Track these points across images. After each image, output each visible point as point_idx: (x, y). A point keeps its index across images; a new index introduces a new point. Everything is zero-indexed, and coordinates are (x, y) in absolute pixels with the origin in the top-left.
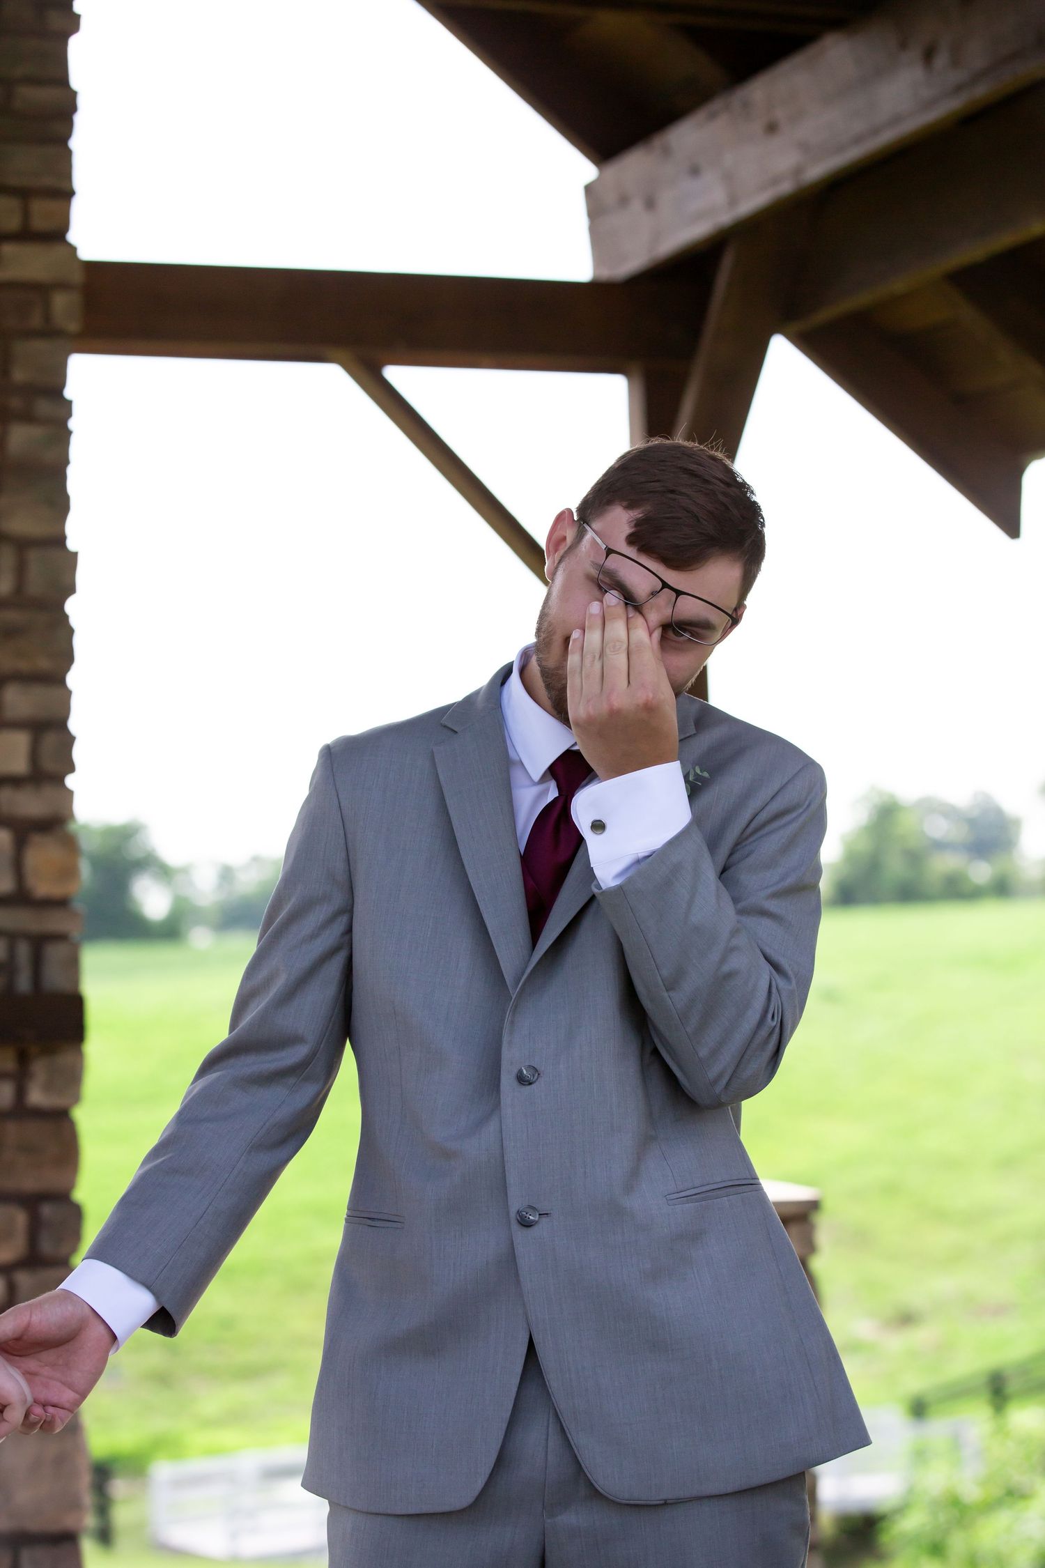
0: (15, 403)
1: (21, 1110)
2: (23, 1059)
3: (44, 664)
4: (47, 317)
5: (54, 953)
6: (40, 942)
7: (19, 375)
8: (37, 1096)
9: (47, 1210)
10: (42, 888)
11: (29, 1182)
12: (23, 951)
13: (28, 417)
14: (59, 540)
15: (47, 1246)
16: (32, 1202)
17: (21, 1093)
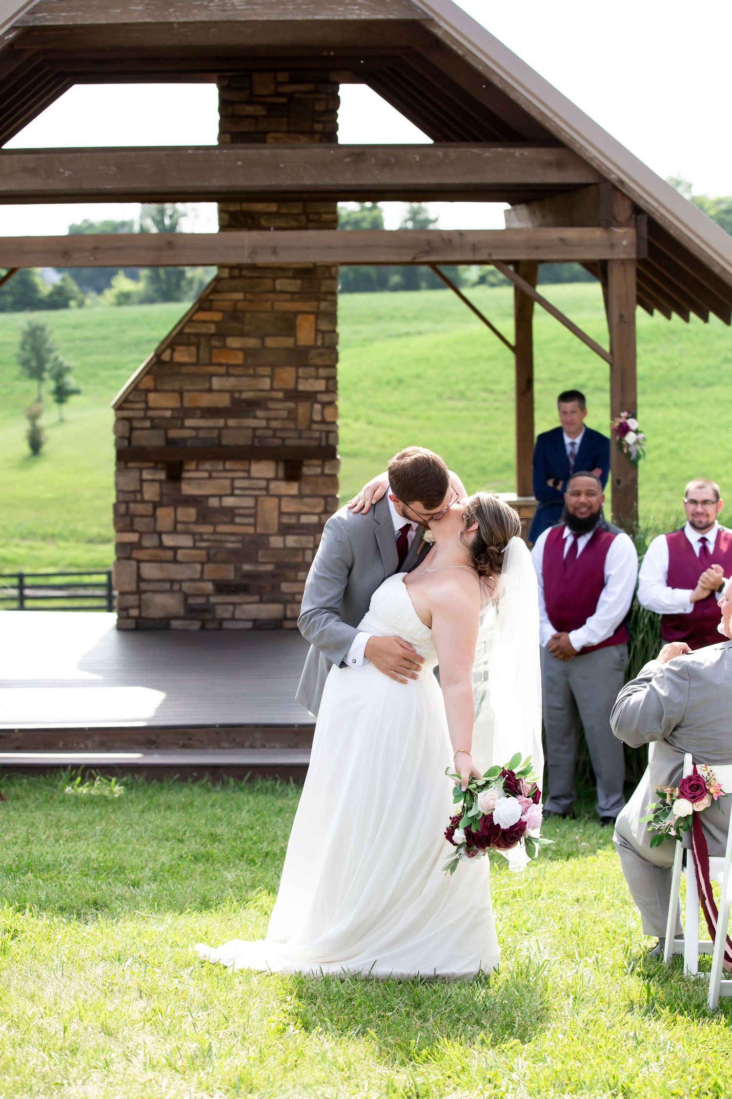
0: (322, 296)
1: (323, 474)
2: (324, 462)
3: (329, 362)
4: (330, 273)
5: (332, 436)
6: (328, 433)
7: (323, 289)
8: (327, 471)
9: (329, 500)
10: (328, 419)
11: (325, 492)
12: (324, 435)
13: (325, 300)
14: (334, 332)
15: (329, 508)
16: (325, 497)
17: (323, 470)
